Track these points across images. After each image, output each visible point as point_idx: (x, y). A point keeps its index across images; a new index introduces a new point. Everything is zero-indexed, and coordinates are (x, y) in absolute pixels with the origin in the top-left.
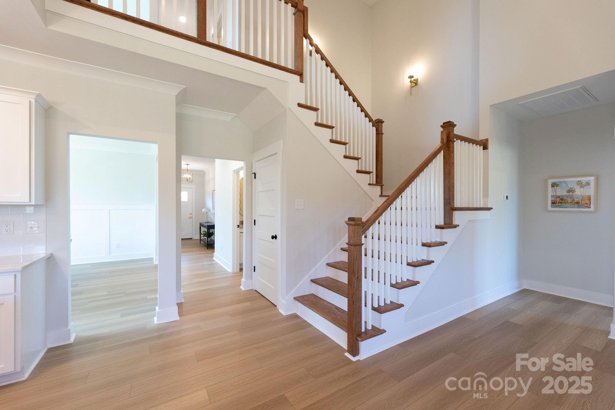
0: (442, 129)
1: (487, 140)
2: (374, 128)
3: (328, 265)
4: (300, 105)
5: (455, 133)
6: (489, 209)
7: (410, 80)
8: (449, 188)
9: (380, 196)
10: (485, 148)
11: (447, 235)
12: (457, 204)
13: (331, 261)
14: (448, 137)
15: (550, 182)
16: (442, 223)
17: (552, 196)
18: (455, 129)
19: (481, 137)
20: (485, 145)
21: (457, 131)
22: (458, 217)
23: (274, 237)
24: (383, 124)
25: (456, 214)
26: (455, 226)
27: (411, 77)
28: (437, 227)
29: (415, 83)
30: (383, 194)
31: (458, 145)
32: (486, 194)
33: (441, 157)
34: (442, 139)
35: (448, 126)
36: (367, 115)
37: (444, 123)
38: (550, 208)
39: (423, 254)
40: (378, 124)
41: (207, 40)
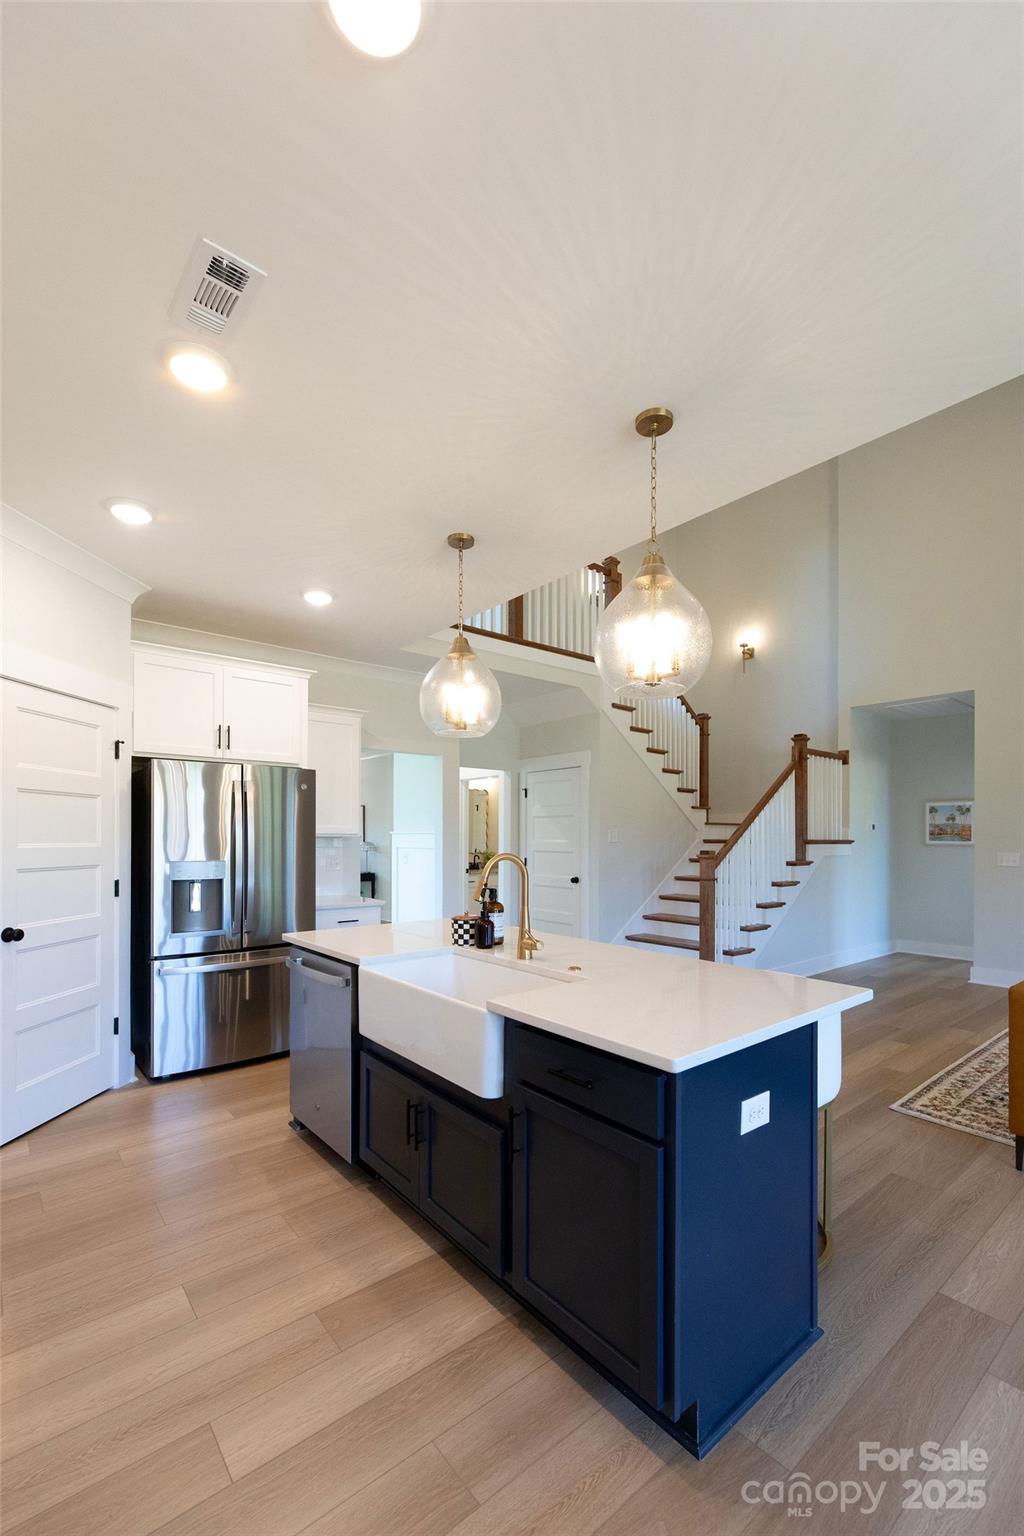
0: (792, 743)
1: (847, 752)
2: (698, 727)
3: (646, 917)
4: (614, 706)
5: (809, 747)
6: (850, 842)
7: (742, 649)
8: (802, 817)
9: (706, 824)
10: (845, 762)
11: (800, 872)
12: (811, 836)
13: (648, 913)
14: (800, 753)
15: (928, 806)
16: (794, 860)
17: (931, 825)
18: (808, 743)
19: (842, 748)
20: (844, 758)
21: (810, 745)
22: (812, 851)
23: (575, 880)
24: (710, 721)
25: (810, 848)
26: (809, 863)
27: (743, 646)
28: (788, 864)
29: (749, 654)
30: (710, 821)
31: (813, 763)
32: (846, 823)
33: (792, 779)
34: (793, 756)
35: (800, 739)
36: (689, 710)
37: (795, 736)
38: (928, 841)
39: (773, 895)
40: (702, 720)
41: (525, 638)
